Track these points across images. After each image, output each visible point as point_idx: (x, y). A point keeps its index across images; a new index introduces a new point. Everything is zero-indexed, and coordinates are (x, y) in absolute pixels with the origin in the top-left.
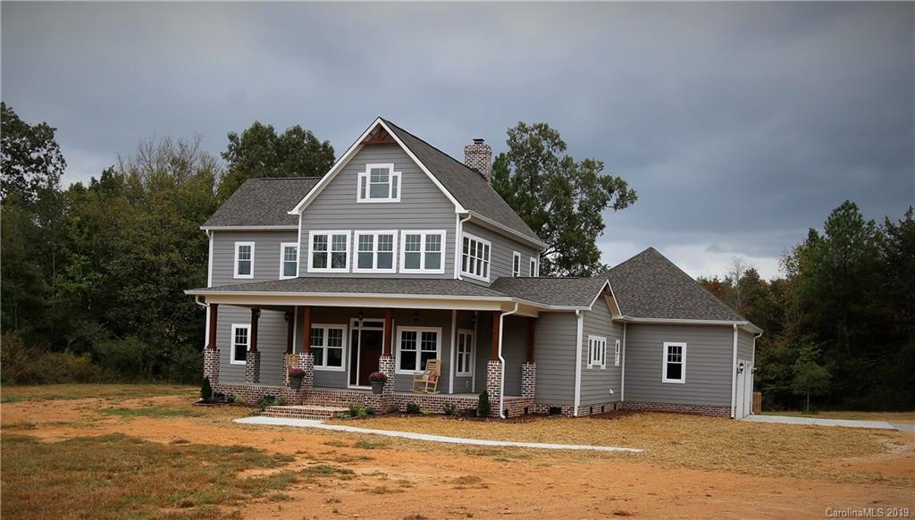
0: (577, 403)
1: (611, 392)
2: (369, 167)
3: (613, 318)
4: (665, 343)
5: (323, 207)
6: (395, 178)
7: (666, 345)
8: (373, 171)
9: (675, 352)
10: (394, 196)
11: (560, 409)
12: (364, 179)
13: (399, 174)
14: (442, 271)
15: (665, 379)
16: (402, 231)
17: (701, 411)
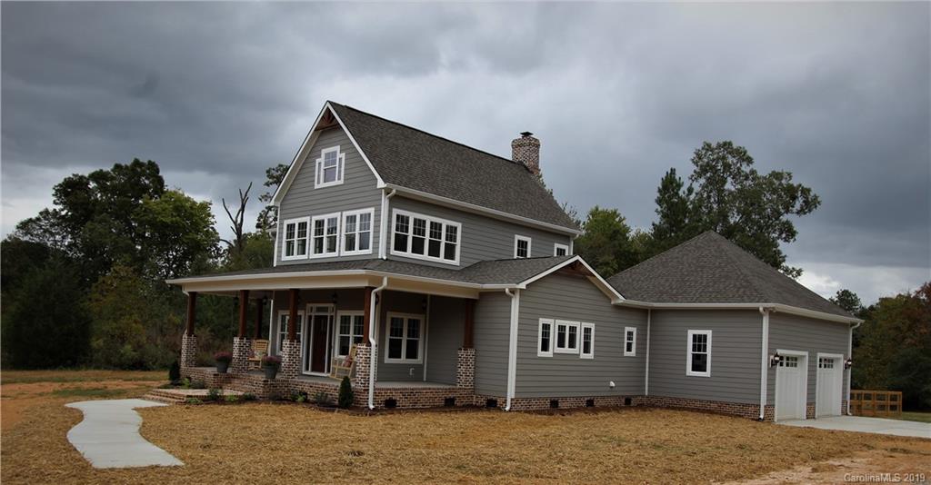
0: (511, 393)
1: (612, 384)
2: (324, 151)
3: (612, 303)
4: (689, 331)
5: (294, 196)
6: (340, 159)
7: (691, 333)
8: (327, 155)
9: (699, 342)
10: (339, 179)
11: (496, 401)
12: (320, 163)
13: (343, 155)
14: (369, 251)
15: (690, 372)
16: (344, 213)
17: (727, 409)
